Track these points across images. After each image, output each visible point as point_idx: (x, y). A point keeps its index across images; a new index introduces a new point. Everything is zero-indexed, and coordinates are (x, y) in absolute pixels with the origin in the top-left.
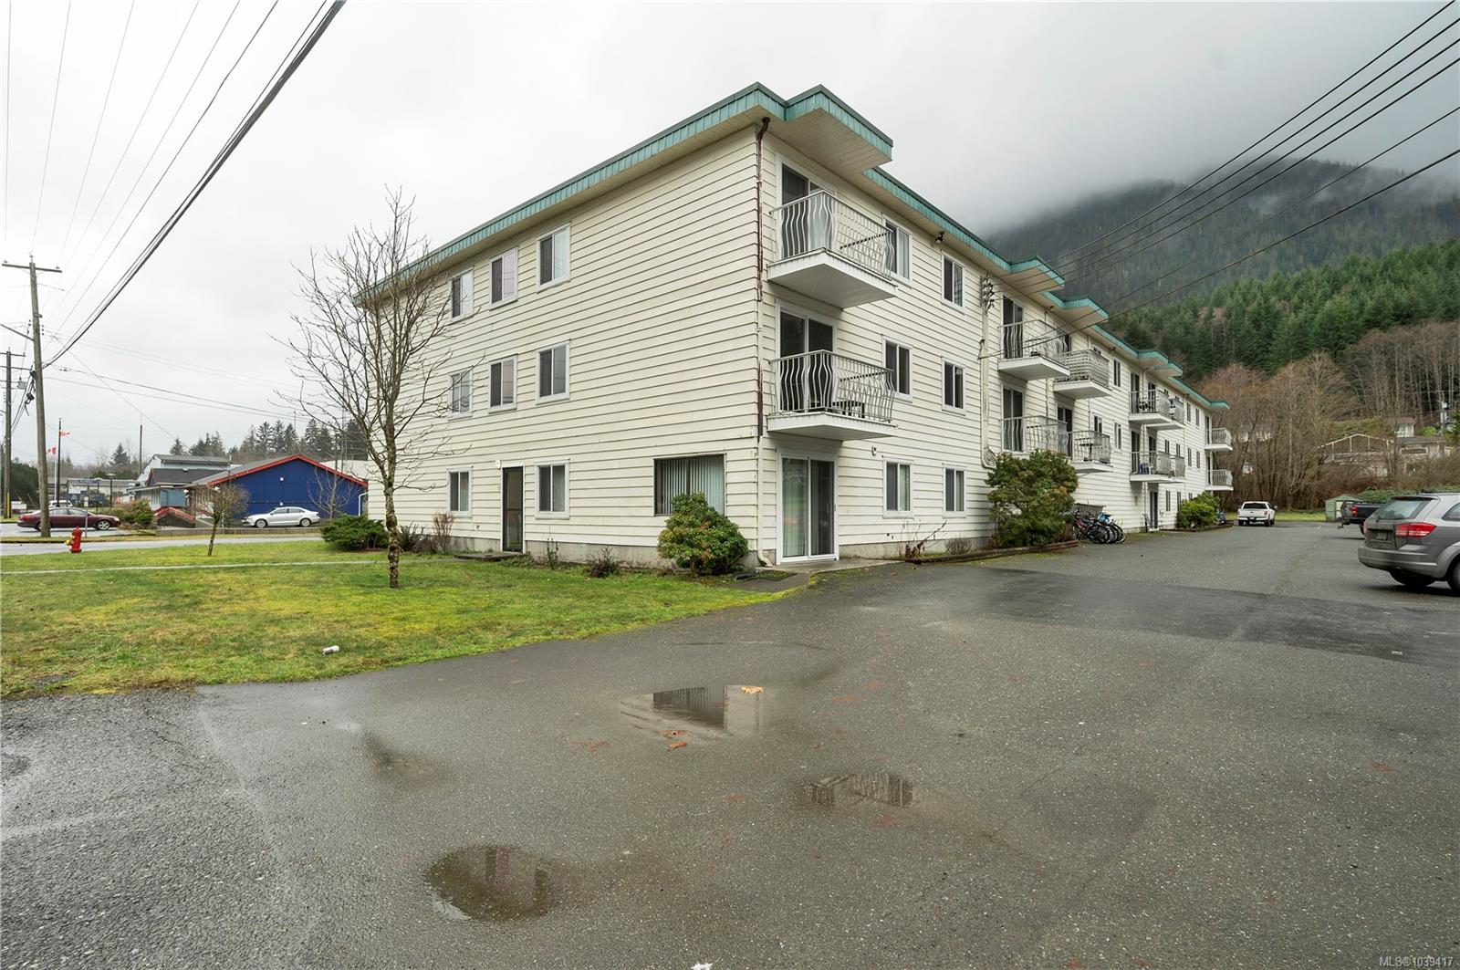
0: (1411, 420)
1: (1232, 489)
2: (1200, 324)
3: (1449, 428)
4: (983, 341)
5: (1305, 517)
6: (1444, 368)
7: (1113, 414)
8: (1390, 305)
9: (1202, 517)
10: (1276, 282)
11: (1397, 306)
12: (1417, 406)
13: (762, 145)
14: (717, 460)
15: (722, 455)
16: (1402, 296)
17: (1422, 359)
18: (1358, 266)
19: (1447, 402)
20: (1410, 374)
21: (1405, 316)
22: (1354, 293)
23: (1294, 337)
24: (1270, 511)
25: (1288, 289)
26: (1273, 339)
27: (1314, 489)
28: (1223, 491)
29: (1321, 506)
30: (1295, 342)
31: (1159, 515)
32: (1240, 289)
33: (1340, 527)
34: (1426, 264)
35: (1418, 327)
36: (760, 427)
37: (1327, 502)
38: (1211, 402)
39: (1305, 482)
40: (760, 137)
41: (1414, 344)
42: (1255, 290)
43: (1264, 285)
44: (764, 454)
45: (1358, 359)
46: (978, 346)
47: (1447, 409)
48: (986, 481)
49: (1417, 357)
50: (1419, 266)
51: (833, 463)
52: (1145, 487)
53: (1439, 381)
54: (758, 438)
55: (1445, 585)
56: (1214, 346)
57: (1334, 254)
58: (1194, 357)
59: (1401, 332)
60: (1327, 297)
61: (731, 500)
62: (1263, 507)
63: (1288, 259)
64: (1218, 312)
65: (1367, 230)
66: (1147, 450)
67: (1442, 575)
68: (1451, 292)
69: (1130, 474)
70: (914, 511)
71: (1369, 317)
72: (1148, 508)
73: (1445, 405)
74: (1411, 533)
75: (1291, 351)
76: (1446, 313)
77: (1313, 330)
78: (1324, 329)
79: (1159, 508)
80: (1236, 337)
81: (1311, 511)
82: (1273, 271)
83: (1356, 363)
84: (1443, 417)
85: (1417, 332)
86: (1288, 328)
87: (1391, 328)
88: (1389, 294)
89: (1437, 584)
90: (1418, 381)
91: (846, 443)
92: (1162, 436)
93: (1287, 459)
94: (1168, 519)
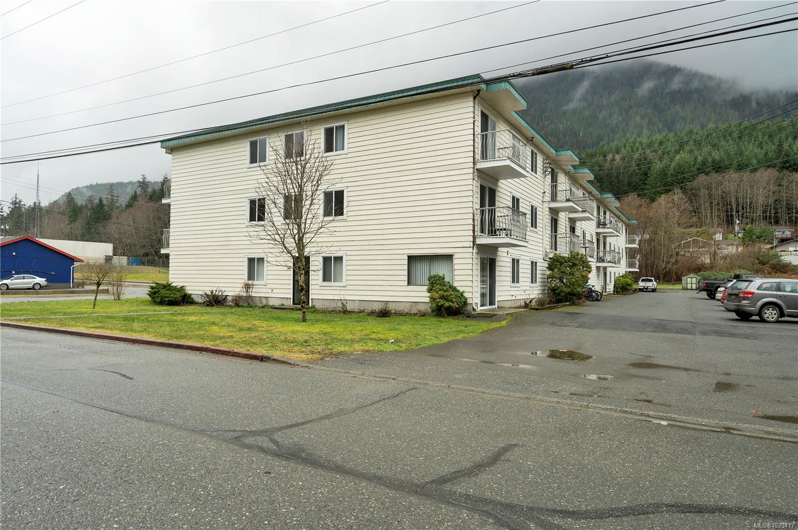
0: (720, 229)
1: (638, 270)
2: (607, 165)
3: (740, 235)
4: (544, 192)
5: (671, 287)
6: (737, 199)
7: (590, 229)
8: (710, 160)
9: (627, 287)
10: (649, 141)
11: (714, 161)
12: (723, 221)
13: (476, 102)
14: (449, 258)
15: (452, 255)
16: (716, 155)
17: (726, 193)
18: (693, 134)
19: (738, 219)
20: (720, 203)
21: (719, 168)
22: (691, 151)
23: (660, 176)
24: (655, 283)
25: (656, 145)
26: (649, 177)
27: (674, 270)
28: (634, 272)
29: (678, 280)
30: (660, 179)
31: (607, 286)
32: (629, 144)
33: (697, 293)
34: (728, 136)
35: (724, 174)
36: (474, 242)
37: (683, 278)
38: (628, 220)
39: (670, 266)
40: (474, 98)
41: (722, 184)
42: (637, 145)
43: (643, 142)
44: (475, 256)
45: (693, 191)
46: (542, 195)
47: (738, 224)
48: (547, 268)
49: (724, 192)
50: (724, 137)
51: (495, 259)
52: (602, 269)
53: (734, 206)
54: (473, 248)
55: (757, 318)
56: (616, 178)
57: (678, 124)
58: (604, 185)
59: (715, 177)
60: (677, 152)
61: (457, 278)
62: (651, 281)
63: (654, 125)
64: (618, 157)
65: (696, 110)
66: (603, 249)
67: (756, 313)
68: (741, 154)
69: (596, 262)
70: (521, 283)
71: (700, 167)
72: (603, 282)
73: (738, 222)
74: (745, 295)
75: (658, 184)
76: (738, 166)
77: (670, 173)
78: (676, 172)
79: (607, 281)
80: (628, 174)
81: (673, 283)
82: (645, 132)
83: (693, 193)
84: (737, 228)
85: (724, 177)
86: (657, 171)
87: (711, 174)
88: (710, 154)
89: (754, 318)
90: (724, 206)
91: (500, 249)
92: (609, 240)
93: (661, 252)
94: (610, 288)
